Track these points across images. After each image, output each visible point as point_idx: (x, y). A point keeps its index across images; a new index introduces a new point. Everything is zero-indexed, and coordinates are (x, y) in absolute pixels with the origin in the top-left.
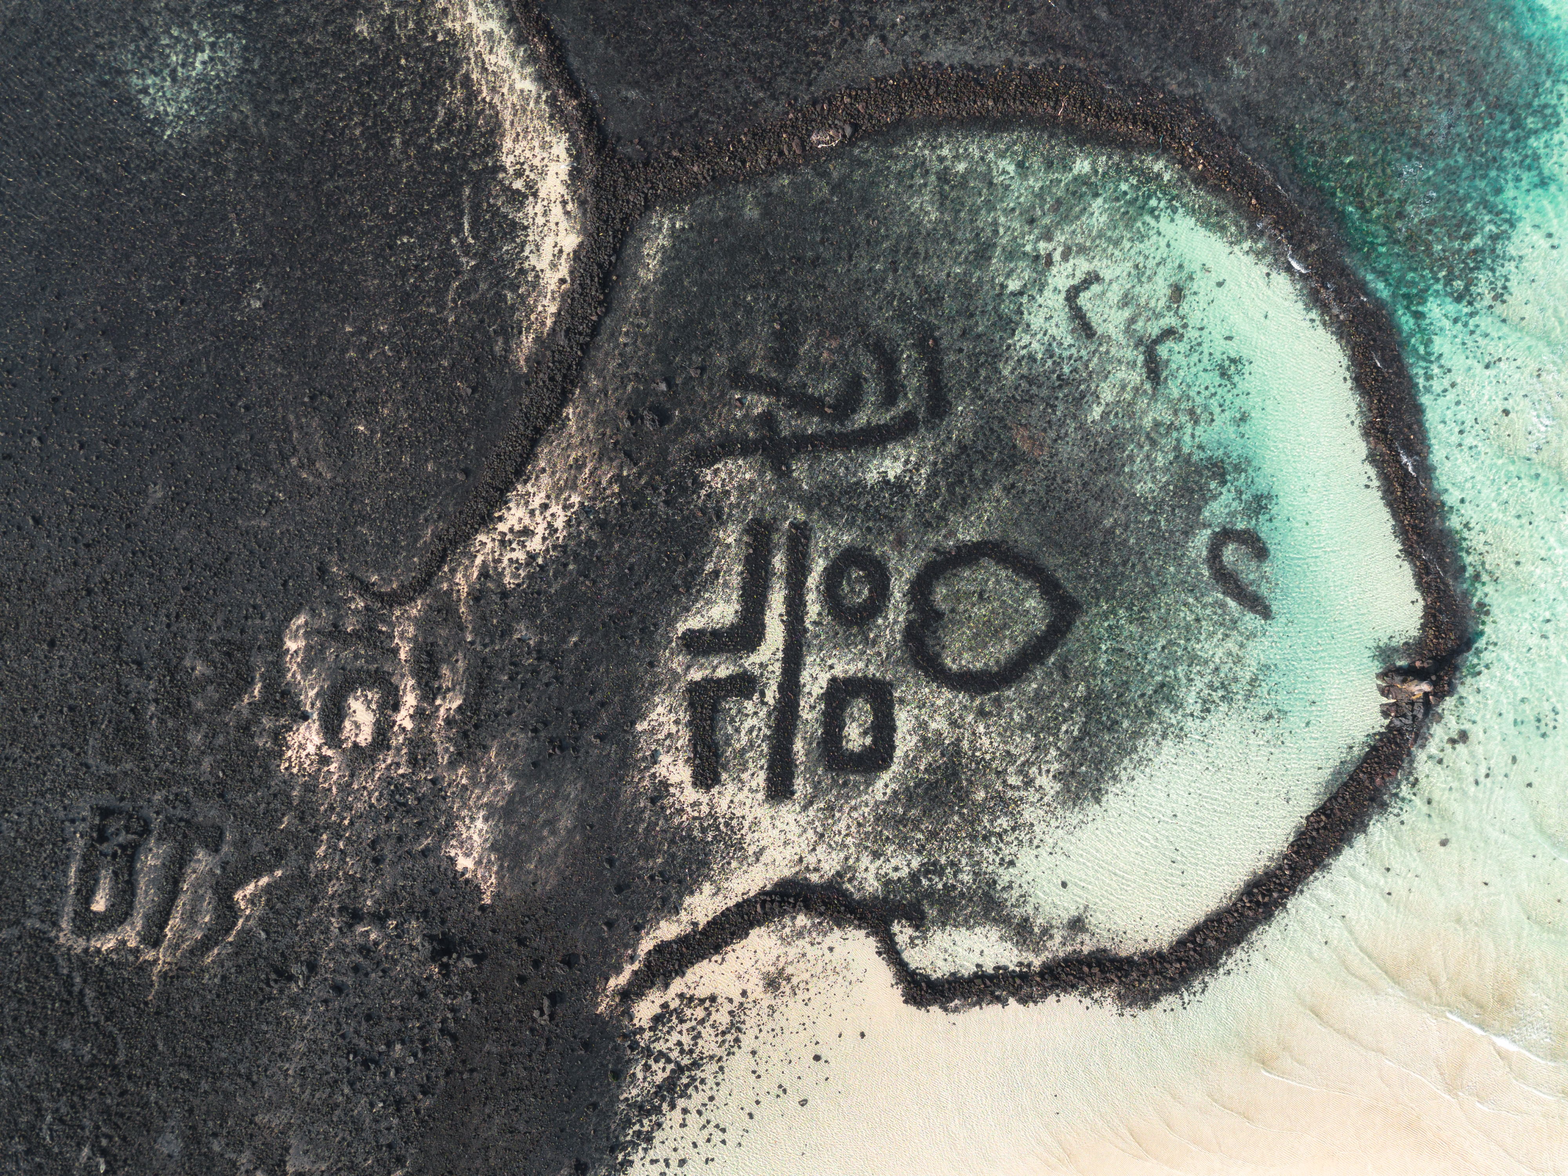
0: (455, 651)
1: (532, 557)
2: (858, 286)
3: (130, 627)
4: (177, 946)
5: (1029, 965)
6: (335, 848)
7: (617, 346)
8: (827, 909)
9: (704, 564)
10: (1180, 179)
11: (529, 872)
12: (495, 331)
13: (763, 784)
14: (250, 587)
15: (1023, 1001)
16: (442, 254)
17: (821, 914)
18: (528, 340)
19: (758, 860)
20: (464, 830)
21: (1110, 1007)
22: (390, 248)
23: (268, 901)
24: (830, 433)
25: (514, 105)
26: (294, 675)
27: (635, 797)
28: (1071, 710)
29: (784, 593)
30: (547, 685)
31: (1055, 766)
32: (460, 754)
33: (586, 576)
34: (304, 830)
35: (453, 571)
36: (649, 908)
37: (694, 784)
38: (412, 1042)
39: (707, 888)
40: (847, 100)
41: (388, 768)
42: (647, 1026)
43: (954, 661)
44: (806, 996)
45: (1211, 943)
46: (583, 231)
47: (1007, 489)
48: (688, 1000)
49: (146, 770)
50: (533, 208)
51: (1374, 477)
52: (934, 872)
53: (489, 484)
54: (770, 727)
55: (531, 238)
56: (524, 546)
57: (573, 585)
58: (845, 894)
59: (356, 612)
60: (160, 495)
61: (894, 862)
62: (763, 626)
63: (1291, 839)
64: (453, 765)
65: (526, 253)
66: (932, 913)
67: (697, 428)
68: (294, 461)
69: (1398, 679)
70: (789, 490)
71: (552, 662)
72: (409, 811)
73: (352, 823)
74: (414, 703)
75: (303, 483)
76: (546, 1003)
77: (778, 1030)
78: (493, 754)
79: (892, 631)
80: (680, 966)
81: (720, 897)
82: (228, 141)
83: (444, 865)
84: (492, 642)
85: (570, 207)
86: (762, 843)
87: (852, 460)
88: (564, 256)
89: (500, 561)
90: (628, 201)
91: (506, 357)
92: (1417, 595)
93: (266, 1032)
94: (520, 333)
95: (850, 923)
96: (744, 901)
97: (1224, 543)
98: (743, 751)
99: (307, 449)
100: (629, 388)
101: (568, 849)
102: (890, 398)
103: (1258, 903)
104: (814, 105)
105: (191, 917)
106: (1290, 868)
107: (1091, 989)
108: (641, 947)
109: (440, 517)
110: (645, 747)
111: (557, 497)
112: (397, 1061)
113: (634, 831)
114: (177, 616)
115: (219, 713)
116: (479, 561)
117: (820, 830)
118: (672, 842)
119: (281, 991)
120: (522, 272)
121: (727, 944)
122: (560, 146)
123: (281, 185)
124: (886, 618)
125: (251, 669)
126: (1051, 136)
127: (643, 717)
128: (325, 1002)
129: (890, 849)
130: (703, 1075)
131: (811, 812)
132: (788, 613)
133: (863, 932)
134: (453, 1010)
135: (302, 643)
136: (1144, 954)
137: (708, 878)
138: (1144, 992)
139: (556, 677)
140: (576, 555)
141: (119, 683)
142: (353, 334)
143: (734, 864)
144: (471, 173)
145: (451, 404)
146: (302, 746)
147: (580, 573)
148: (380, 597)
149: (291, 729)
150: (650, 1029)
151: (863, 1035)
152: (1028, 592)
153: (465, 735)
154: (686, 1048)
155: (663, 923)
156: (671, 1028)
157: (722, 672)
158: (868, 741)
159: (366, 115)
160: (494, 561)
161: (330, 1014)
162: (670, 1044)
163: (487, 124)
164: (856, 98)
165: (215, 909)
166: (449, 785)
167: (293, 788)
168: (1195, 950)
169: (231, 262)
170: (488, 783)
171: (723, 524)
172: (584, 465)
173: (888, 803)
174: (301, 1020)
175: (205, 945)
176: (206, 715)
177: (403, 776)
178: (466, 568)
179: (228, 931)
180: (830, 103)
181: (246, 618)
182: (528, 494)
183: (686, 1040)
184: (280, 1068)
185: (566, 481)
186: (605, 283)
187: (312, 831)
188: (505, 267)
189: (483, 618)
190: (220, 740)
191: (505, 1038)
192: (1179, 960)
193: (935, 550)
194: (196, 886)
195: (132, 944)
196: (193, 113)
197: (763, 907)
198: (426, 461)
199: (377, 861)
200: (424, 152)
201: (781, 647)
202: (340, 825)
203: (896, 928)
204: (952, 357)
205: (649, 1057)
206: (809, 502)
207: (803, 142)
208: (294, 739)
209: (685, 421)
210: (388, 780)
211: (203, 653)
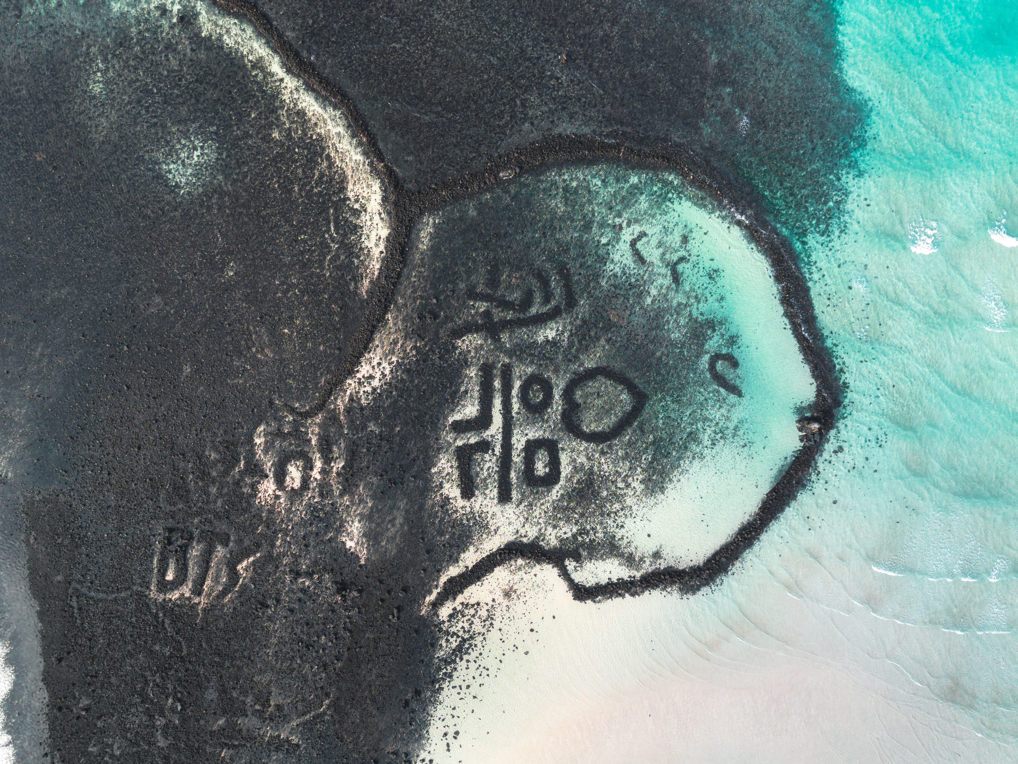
0: (339, 438)
1: (374, 389)
2: (528, 246)
3: (178, 437)
4: (210, 595)
5: (634, 577)
6: (285, 541)
7: (411, 283)
8: (532, 555)
9: (460, 387)
10: (682, 183)
11: (382, 547)
12: (350, 279)
13: (496, 495)
14: (236, 413)
15: (633, 595)
16: (321, 243)
17: (529, 558)
18: (366, 283)
19: (496, 533)
20: (349, 528)
21: (676, 595)
22: (295, 241)
23: (254, 569)
24: (519, 319)
25: (352, 167)
26: (260, 456)
27: (433, 506)
28: (647, 448)
29: (500, 399)
30: (386, 452)
31: (641, 477)
32: (345, 490)
33: (402, 397)
34: (269, 533)
35: (336, 399)
36: (443, 561)
37: (462, 497)
38: (330, 635)
39: (472, 548)
40: (516, 155)
41: (309, 499)
42: (446, 620)
43: (587, 427)
44: (524, 599)
45: (724, 560)
46: (390, 227)
47: (608, 341)
48: (466, 605)
49: (190, 507)
50: (364, 217)
51: (788, 323)
52: (584, 534)
53: (352, 355)
54: (498, 467)
55: (364, 232)
56: (370, 384)
57: (396, 402)
58: (540, 547)
59: (289, 422)
60: (189, 370)
61: (564, 530)
62: (492, 416)
63: (760, 506)
64: (341, 495)
65: (363, 240)
66: (585, 553)
67: (452, 320)
68: (254, 350)
69: (806, 422)
70: (500, 348)
71: (388, 441)
72: (321, 520)
73: (293, 528)
74: (321, 466)
75: (259, 360)
76: (395, 611)
77: (512, 618)
78: (361, 488)
79: (556, 415)
80: (461, 588)
81: (479, 553)
82: (212, 194)
83: (340, 546)
84: (357, 433)
85: (383, 216)
86: (498, 525)
87: (530, 331)
88: (382, 240)
89: (359, 392)
90: (411, 211)
91: (356, 292)
92: (813, 381)
93: (257, 635)
94: (362, 279)
95: (544, 561)
96: (491, 554)
97: (716, 361)
98: (485, 479)
99: (260, 343)
100: (418, 302)
101: (401, 534)
102: (547, 299)
103: (745, 539)
104: (500, 158)
105: (216, 580)
106: (760, 520)
107: (666, 587)
108: (441, 580)
109: (328, 373)
110: (437, 480)
111: (386, 358)
112: (322, 645)
113: (434, 523)
114: (201, 430)
115: (224, 477)
116: (348, 393)
117: (526, 516)
118: (453, 527)
119: (263, 613)
120: (361, 249)
121: (484, 576)
122: (376, 186)
123: (241, 213)
124: (552, 408)
125: (239, 454)
126: (617, 166)
127: (435, 465)
128: (286, 617)
129: (561, 523)
130: (476, 643)
131: (521, 507)
132: (503, 409)
133: (551, 566)
134: (349, 617)
135: (263, 440)
136: (691, 568)
137: (471, 543)
138: (692, 586)
139: (390, 448)
140: (396, 387)
141: (174, 465)
142: (279, 285)
143: (484, 536)
144: (333, 202)
145: (330, 316)
146: (266, 491)
147: (399, 396)
148: (300, 414)
149: (260, 483)
150: (448, 621)
151: (554, 617)
152: (621, 392)
153: (347, 480)
154: (466, 629)
155: (451, 568)
156: (458, 620)
157: (473, 441)
158: (547, 470)
159: (280, 177)
160: (356, 392)
161: (288, 624)
162: (458, 628)
163: (340, 177)
164: (520, 154)
165: (228, 574)
166: (340, 505)
167: (263, 512)
168: (716, 564)
169: (218, 254)
170: (359, 504)
171: (468, 366)
172: (398, 342)
173: (559, 500)
174: (274, 628)
175: (224, 593)
176: (218, 479)
177: (317, 502)
178: (342, 397)
179: (235, 585)
180: (508, 157)
181: (235, 429)
182: (371, 358)
183: (466, 626)
184: (265, 652)
185: (389, 351)
186: (403, 252)
187: (273, 533)
188: (352, 247)
189: (352, 421)
190: (225, 490)
191: (375, 630)
192: (708, 569)
193: (574, 373)
194: (218, 564)
195: (187, 595)
196: (194, 181)
197: (500, 556)
198: (320, 345)
199: (306, 546)
200: (309, 195)
201: (501, 426)
202: (287, 529)
203: (567, 562)
204: (576, 278)
205: (448, 635)
206: (510, 353)
207: (496, 176)
208: (262, 487)
209: (446, 317)
210: (309, 505)
211: (215, 448)
